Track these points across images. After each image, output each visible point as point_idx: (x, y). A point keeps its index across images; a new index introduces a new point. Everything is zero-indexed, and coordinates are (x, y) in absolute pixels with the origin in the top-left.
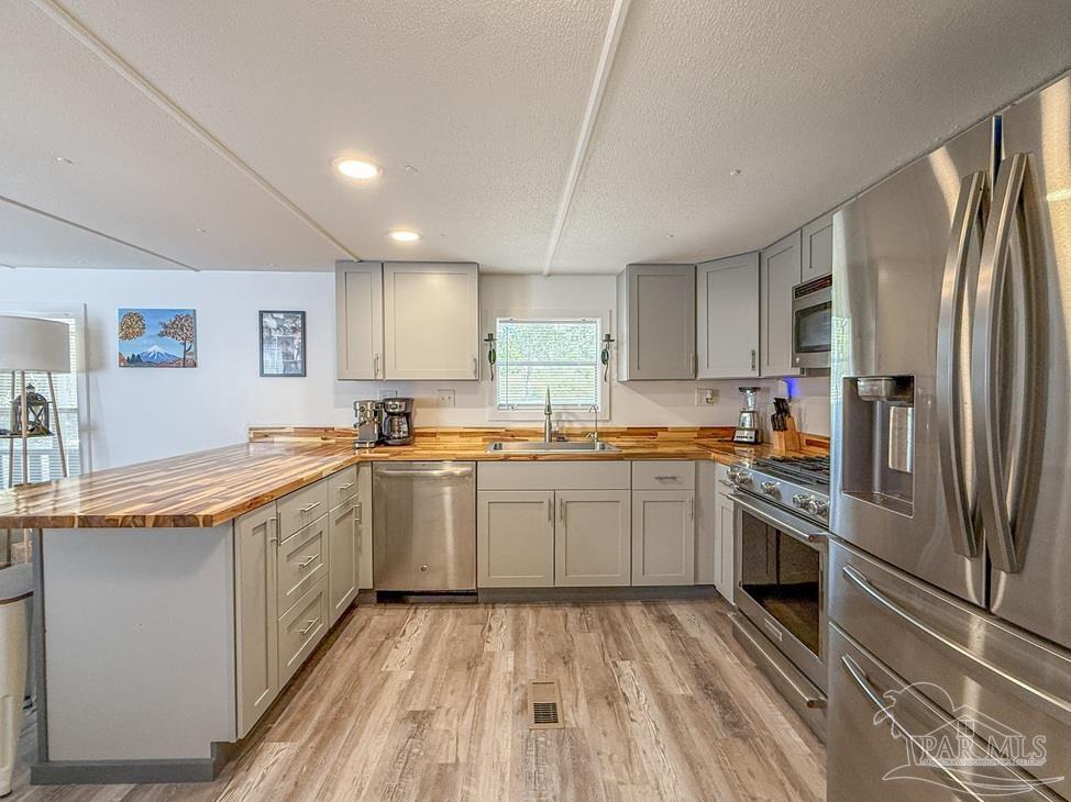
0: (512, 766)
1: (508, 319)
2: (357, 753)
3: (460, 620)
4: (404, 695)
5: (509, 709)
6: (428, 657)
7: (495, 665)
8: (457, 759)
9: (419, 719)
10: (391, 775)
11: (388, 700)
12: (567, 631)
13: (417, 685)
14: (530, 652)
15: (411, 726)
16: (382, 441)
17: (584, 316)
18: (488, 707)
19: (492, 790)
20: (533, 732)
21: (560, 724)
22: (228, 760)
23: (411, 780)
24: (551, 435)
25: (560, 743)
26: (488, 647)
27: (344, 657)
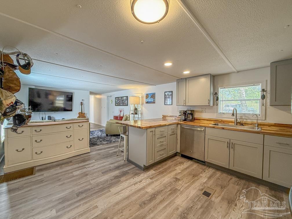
0: (191, 197)
1: (223, 87)
2: (164, 178)
3: (198, 167)
4: (176, 174)
5: (198, 188)
6: (186, 170)
7: (200, 179)
8: (180, 190)
9: (177, 180)
10: (167, 184)
11: (173, 173)
12: (229, 182)
13: (180, 174)
14: (212, 181)
15: (174, 180)
16: (185, 120)
17: (254, 83)
18: (193, 185)
19: (183, 198)
20: (200, 195)
21: (209, 198)
22: (146, 169)
23: (170, 187)
24: (237, 123)
25: (206, 201)
26: (201, 175)
27: (169, 163)
